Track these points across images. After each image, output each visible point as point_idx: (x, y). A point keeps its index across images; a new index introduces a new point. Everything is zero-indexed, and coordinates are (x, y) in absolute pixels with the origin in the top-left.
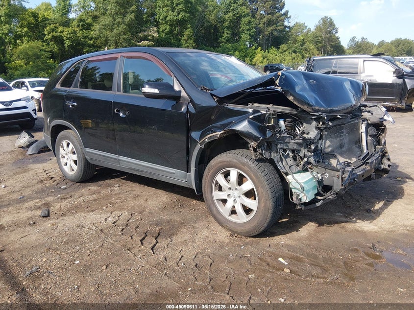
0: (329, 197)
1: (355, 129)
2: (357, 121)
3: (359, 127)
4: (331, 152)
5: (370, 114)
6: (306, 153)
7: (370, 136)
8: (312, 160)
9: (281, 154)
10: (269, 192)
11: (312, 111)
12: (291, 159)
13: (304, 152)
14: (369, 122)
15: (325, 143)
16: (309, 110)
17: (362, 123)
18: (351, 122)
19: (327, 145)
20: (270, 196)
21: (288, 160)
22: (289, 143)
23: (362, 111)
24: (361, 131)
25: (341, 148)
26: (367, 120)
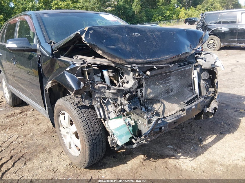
0: (142, 142)
1: (187, 75)
2: (189, 68)
3: (192, 72)
4: (153, 98)
5: (203, 61)
6: (122, 101)
7: (203, 80)
8: (126, 107)
9: (102, 102)
10: (85, 136)
11: (126, 63)
12: (112, 105)
13: (120, 100)
14: (203, 67)
15: (146, 91)
16: (122, 62)
17: (194, 69)
18: (179, 69)
19: (149, 92)
20: (86, 140)
21: (109, 106)
22: (105, 92)
23: (197, 58)
24: (193, 76)
25: (168, 93)
26: (201, 66)
